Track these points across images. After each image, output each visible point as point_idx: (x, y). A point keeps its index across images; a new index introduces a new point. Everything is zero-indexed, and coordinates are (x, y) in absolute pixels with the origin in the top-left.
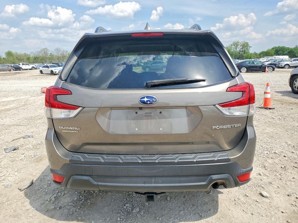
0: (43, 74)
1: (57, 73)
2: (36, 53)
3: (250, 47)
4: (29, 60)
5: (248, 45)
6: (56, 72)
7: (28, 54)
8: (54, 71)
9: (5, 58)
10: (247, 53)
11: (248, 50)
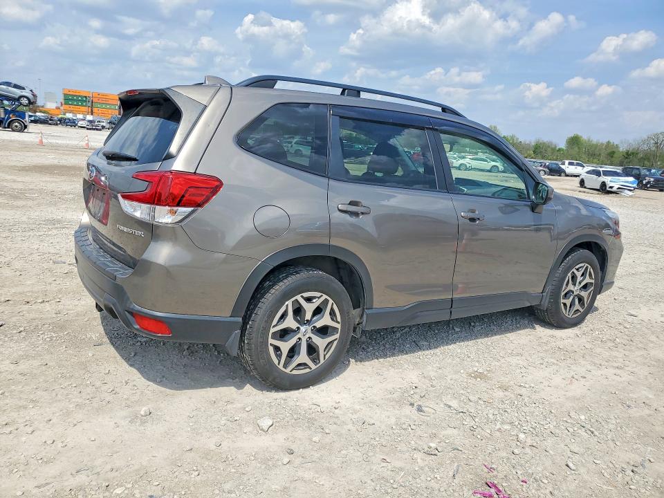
0: (585, 187)
1: (614, 189)
2: (634, 143)
4: (612, 157)
6: (611, 187)
7: (615, 143)
8: (609, 184)
9: (563, 150)
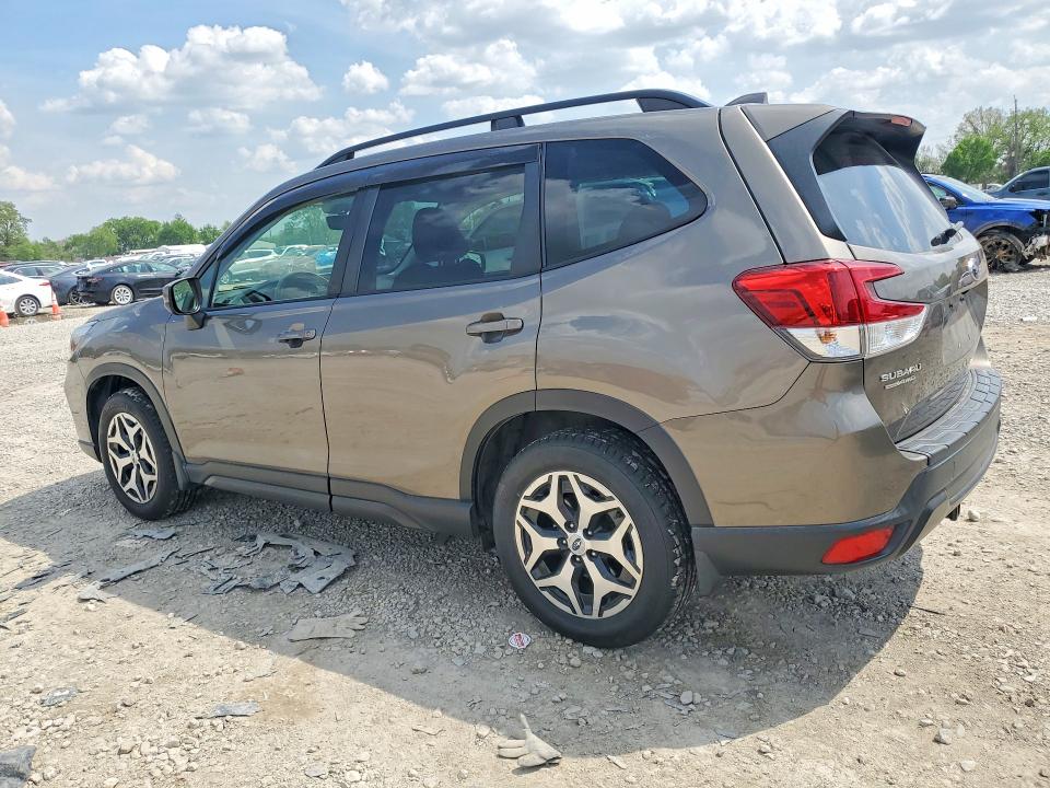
3: (25, 221)
5: (15, 213)
10: (18, 242)
11: (19, 231)
